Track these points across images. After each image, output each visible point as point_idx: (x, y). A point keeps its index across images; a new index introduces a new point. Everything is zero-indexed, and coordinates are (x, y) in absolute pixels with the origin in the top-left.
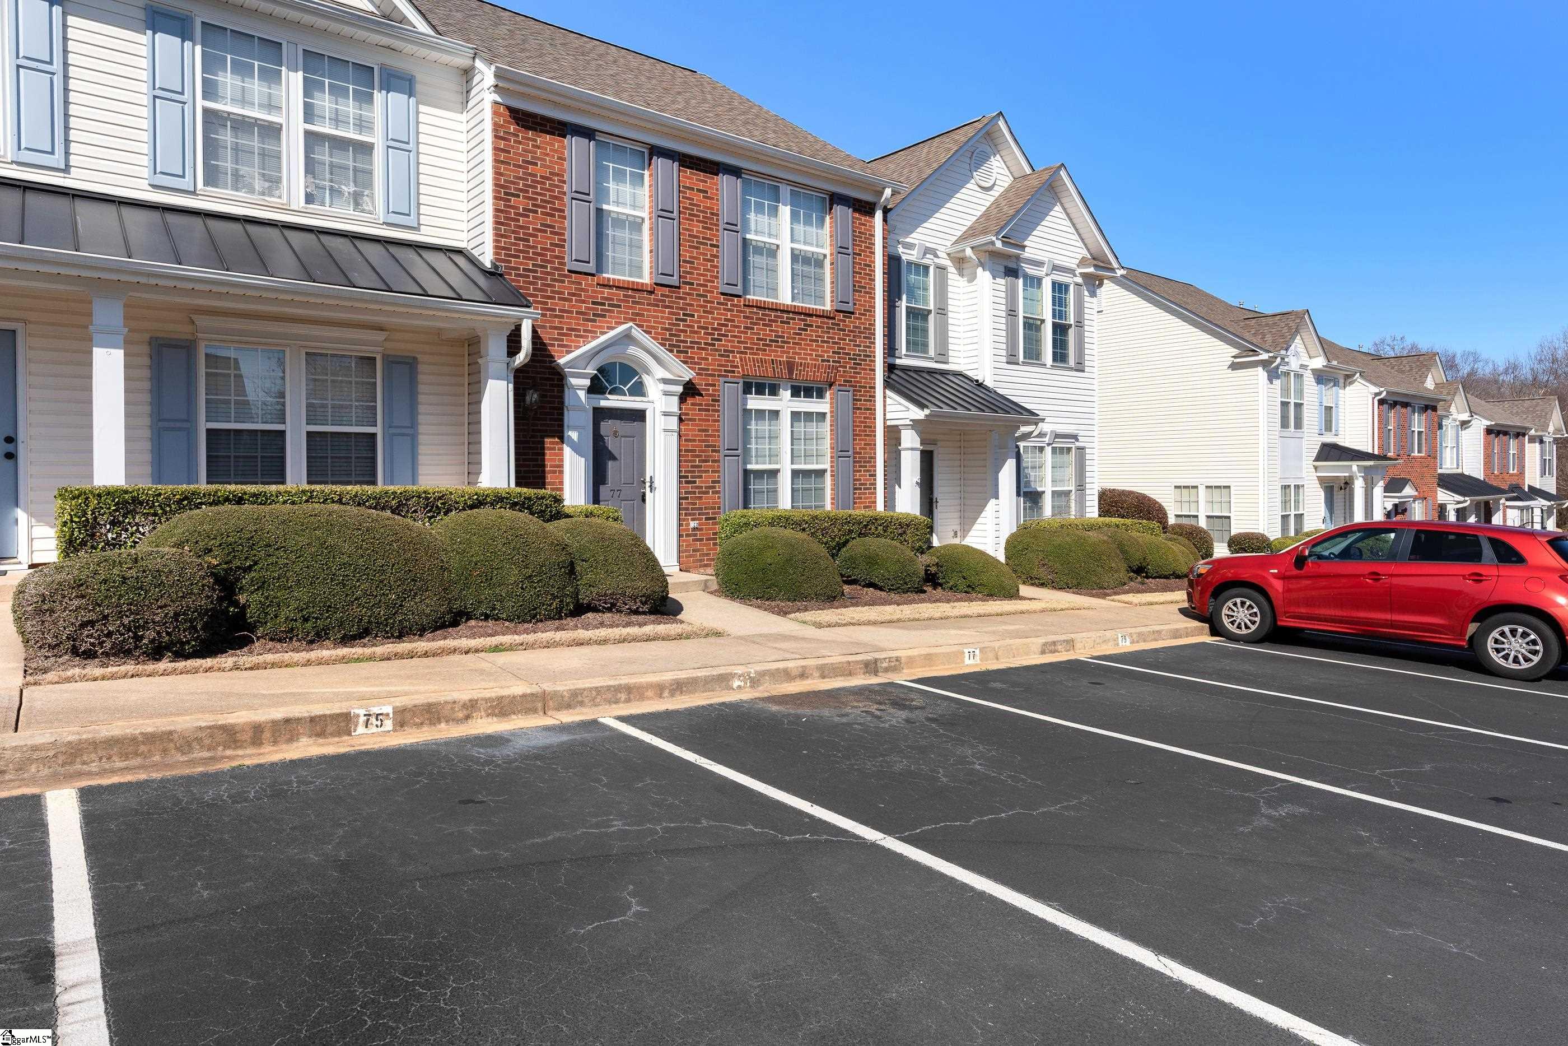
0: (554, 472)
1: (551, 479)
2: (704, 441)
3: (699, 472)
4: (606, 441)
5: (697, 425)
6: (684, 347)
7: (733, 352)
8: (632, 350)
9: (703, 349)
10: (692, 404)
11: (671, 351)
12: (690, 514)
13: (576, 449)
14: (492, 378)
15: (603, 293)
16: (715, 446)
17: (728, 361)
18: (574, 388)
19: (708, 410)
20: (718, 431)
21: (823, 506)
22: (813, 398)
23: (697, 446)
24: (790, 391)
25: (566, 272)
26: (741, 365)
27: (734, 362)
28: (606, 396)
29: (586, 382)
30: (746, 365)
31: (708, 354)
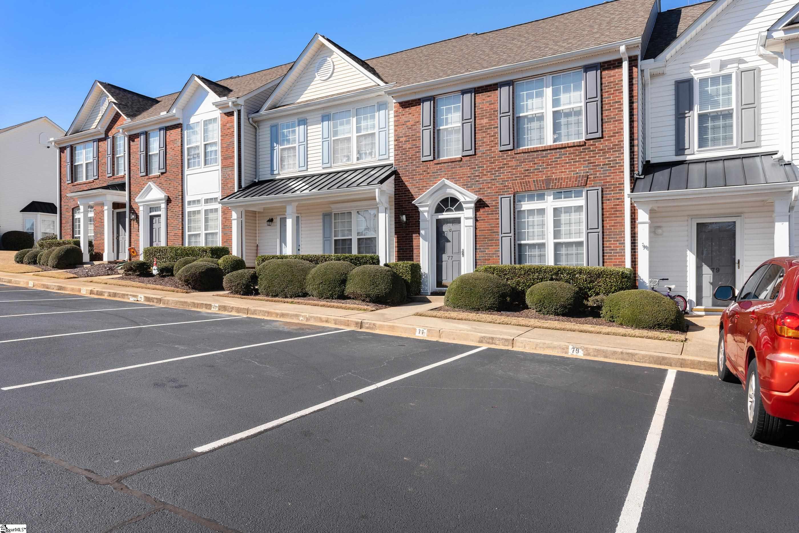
0: (417, 249)
2: (490, 230)
3: (487, 246)
4: (445, 234)
5: (486, 222)
7: (508, 181)
8: (449, 191)
9: (489, 183)
10: (483, 212)
13: (425, 239)
14: (379, 214)
15: (437, 167)
16: (497, 232)
17: (504, 186)
19: (493, 214)
20: (499, 224)
21: (580, 264)
22: (572, 197)
23: (486, 233)
24: (552, 196)
25: (421, 163)
26: (513, 187)
27: (509, 186)
28: (444, 213)
29: (427, 209)
30: (516, 186)
31: (492, 185)
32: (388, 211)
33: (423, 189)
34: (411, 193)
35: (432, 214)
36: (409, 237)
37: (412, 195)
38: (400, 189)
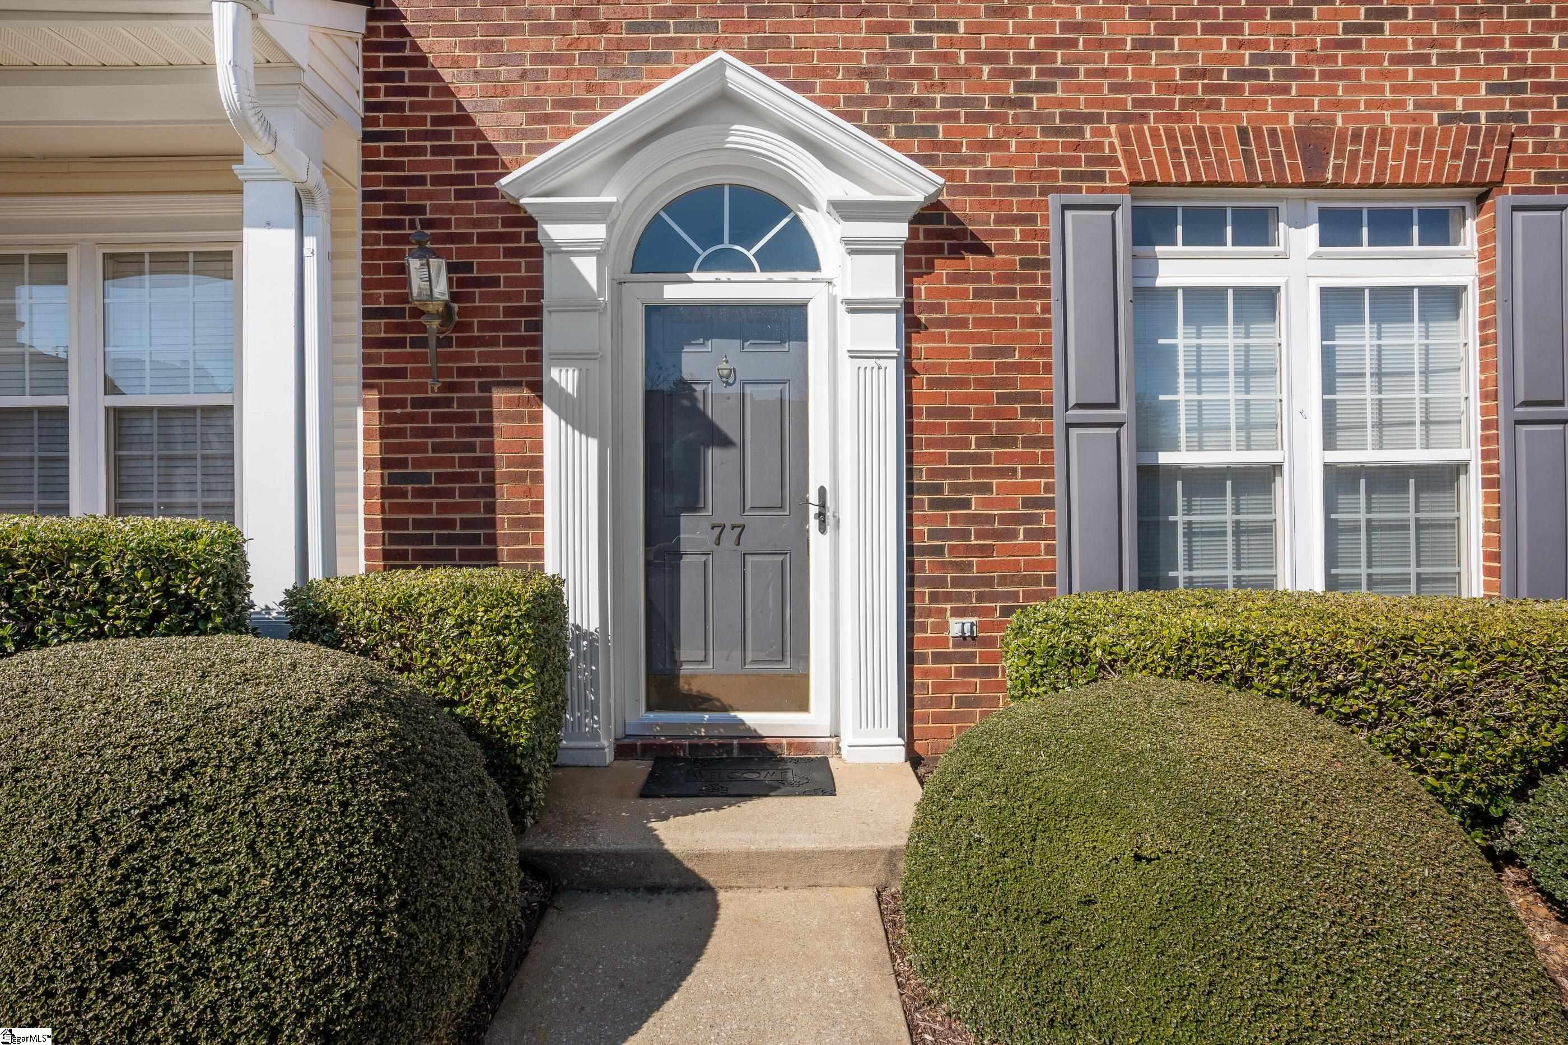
0: (520, 478)
1: (512, 495)
2: (993, 383)
3: (978, 473)
4: (699, 396)
5: (971, 338)
6: (923, 117)
7: (1096, 118)
8: (744, 137)
9: (989, 118)
10: (953, 278)
11: (879, 132)
12: (948, 598)
14: (254, 225)
16: (1036, 397)
17: (1077, 147)
18: (564, 252)
19: (1011, 294)
20: (1046, 352)
21: (1455, 579)
22: (1408, 241)
23: (971, 399)
24: (1315, 226)
26: (1128, 154)
27: (1100, 146)
28: (694, 276)
29: (598, 232)
30: (1144, 151)
31: (1006, 132)
32: (317, 218)
33: (564, 119)
34: (478, 134)
35: (622, 277)
36: (462, 402)
37: (489, 149)
38: (401, 106)
